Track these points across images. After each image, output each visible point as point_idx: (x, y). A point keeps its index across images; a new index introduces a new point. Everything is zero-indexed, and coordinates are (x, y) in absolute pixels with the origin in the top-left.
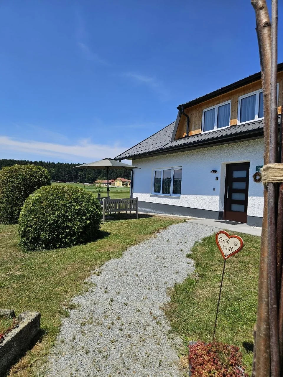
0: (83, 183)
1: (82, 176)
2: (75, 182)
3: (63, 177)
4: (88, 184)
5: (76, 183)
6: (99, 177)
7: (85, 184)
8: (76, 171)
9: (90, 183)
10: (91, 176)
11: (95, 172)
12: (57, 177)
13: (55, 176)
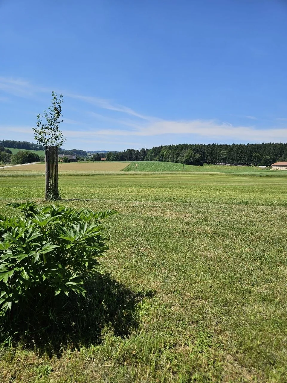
0: (259, 166)
1: (258, 158)
2: (248, 165)
3: (234, 159)
4: (265, 167)
5: (250, 166)
6: (281, 158)
7: (261, 167)
8: (251, 152)
9: (267, 166)
10: (268, 157)
11: (275, 152)
12: (228, 159)
13: (226, 158)
